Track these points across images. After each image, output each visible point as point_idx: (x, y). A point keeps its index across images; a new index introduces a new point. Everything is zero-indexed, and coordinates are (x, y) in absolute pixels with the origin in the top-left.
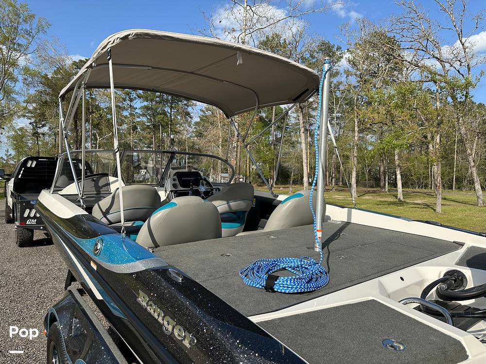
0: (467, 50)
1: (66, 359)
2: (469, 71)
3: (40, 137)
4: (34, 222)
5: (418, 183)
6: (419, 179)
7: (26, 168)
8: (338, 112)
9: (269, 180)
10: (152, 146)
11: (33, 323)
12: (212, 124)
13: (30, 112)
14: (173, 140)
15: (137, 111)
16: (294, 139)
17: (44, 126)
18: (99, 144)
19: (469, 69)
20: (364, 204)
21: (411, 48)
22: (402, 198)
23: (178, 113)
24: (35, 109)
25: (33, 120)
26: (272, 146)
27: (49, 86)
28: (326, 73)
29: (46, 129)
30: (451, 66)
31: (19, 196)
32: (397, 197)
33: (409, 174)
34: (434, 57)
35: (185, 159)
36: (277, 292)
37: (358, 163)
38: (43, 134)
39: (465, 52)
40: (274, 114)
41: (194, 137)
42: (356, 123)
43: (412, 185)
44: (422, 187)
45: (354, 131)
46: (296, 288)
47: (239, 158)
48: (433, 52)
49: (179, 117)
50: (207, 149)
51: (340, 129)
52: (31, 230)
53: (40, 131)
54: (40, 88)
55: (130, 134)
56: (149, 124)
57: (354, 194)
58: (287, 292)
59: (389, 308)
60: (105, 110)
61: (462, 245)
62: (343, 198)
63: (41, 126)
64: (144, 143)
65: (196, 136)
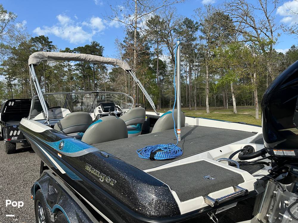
0: (270, 22)
1: (47, 207)
2: (272, 34)
3: (13, 87)
4: (16, 138)
5: (246, 102)
6: (246, 100)
7: (8, 106)
8: (197, 62)
9: (157, 106)
10: (83, 88)
11: (22, 195)
12: (120, 73)
13: (5, 71)
14: (96, 84)
15: (73, 67)
16: (171, 80)
17: (14, 79)
18: (50, 89)
19: (272, 33)
20: (214, 116)
21: (237, 22)
22: (236, 112)
23: (98, 67)
24: (9, 69)
25: (7, 76)
26: (158, 85)
27: (16, 54)
28: (178, 46)
29: (16, 82)
30: (261, 31)
31: (6, 123)
32: (233, 112)
33: (240, 97)
34: (251, 26)
35: (105, 96)
36: (156, 160)
37: (210, 92)
38: (15, 85)
39: (269, 22)
40: (158, 65)
41: (110, 82)
42: (207, 69)
43: (242, 103)
44: (248, 105)
45: (206, 73)
46: (165, 157)
47: (138, 93)
48: (250, 23)
49: (99, 70)
50: (117, 89)
51: (198, 72)
52: (14, 143)
53: (12, 83)
54: (11, 55)
55: (69, 82)
56: (81, 75)
57: (208, 111)
58: (161, 159)
59: (211, 163)
60: (53, 68)
61: (256, 133)
62: (201, 114)
63: (13, 79)
64: (78, 87)
65: (111, 81)
